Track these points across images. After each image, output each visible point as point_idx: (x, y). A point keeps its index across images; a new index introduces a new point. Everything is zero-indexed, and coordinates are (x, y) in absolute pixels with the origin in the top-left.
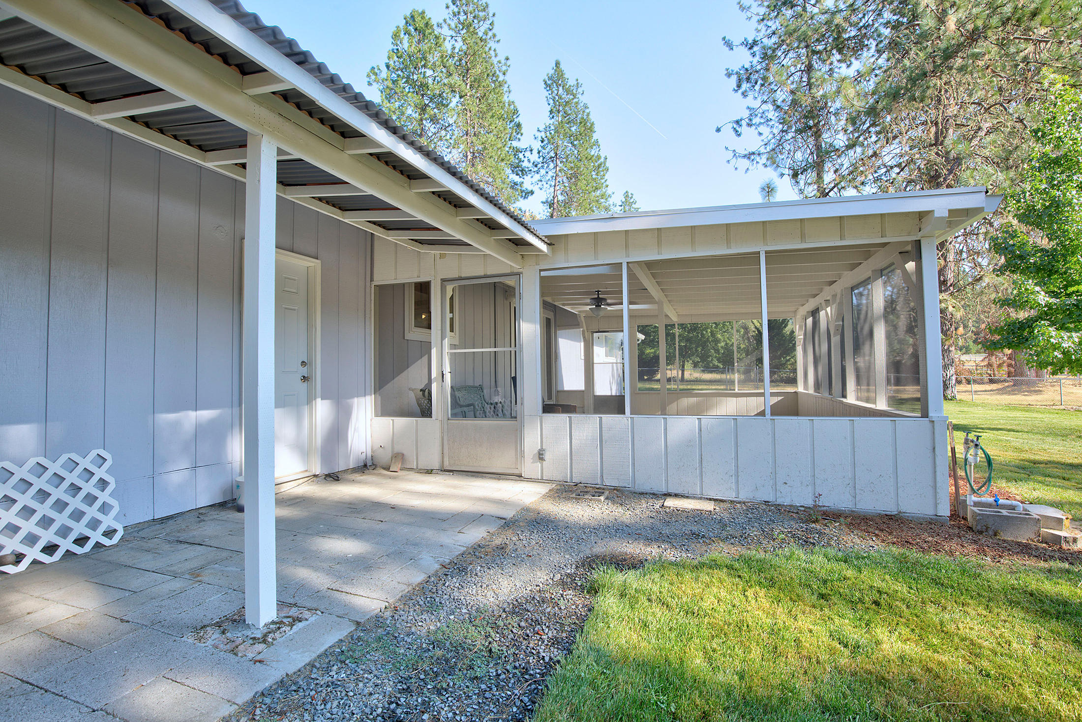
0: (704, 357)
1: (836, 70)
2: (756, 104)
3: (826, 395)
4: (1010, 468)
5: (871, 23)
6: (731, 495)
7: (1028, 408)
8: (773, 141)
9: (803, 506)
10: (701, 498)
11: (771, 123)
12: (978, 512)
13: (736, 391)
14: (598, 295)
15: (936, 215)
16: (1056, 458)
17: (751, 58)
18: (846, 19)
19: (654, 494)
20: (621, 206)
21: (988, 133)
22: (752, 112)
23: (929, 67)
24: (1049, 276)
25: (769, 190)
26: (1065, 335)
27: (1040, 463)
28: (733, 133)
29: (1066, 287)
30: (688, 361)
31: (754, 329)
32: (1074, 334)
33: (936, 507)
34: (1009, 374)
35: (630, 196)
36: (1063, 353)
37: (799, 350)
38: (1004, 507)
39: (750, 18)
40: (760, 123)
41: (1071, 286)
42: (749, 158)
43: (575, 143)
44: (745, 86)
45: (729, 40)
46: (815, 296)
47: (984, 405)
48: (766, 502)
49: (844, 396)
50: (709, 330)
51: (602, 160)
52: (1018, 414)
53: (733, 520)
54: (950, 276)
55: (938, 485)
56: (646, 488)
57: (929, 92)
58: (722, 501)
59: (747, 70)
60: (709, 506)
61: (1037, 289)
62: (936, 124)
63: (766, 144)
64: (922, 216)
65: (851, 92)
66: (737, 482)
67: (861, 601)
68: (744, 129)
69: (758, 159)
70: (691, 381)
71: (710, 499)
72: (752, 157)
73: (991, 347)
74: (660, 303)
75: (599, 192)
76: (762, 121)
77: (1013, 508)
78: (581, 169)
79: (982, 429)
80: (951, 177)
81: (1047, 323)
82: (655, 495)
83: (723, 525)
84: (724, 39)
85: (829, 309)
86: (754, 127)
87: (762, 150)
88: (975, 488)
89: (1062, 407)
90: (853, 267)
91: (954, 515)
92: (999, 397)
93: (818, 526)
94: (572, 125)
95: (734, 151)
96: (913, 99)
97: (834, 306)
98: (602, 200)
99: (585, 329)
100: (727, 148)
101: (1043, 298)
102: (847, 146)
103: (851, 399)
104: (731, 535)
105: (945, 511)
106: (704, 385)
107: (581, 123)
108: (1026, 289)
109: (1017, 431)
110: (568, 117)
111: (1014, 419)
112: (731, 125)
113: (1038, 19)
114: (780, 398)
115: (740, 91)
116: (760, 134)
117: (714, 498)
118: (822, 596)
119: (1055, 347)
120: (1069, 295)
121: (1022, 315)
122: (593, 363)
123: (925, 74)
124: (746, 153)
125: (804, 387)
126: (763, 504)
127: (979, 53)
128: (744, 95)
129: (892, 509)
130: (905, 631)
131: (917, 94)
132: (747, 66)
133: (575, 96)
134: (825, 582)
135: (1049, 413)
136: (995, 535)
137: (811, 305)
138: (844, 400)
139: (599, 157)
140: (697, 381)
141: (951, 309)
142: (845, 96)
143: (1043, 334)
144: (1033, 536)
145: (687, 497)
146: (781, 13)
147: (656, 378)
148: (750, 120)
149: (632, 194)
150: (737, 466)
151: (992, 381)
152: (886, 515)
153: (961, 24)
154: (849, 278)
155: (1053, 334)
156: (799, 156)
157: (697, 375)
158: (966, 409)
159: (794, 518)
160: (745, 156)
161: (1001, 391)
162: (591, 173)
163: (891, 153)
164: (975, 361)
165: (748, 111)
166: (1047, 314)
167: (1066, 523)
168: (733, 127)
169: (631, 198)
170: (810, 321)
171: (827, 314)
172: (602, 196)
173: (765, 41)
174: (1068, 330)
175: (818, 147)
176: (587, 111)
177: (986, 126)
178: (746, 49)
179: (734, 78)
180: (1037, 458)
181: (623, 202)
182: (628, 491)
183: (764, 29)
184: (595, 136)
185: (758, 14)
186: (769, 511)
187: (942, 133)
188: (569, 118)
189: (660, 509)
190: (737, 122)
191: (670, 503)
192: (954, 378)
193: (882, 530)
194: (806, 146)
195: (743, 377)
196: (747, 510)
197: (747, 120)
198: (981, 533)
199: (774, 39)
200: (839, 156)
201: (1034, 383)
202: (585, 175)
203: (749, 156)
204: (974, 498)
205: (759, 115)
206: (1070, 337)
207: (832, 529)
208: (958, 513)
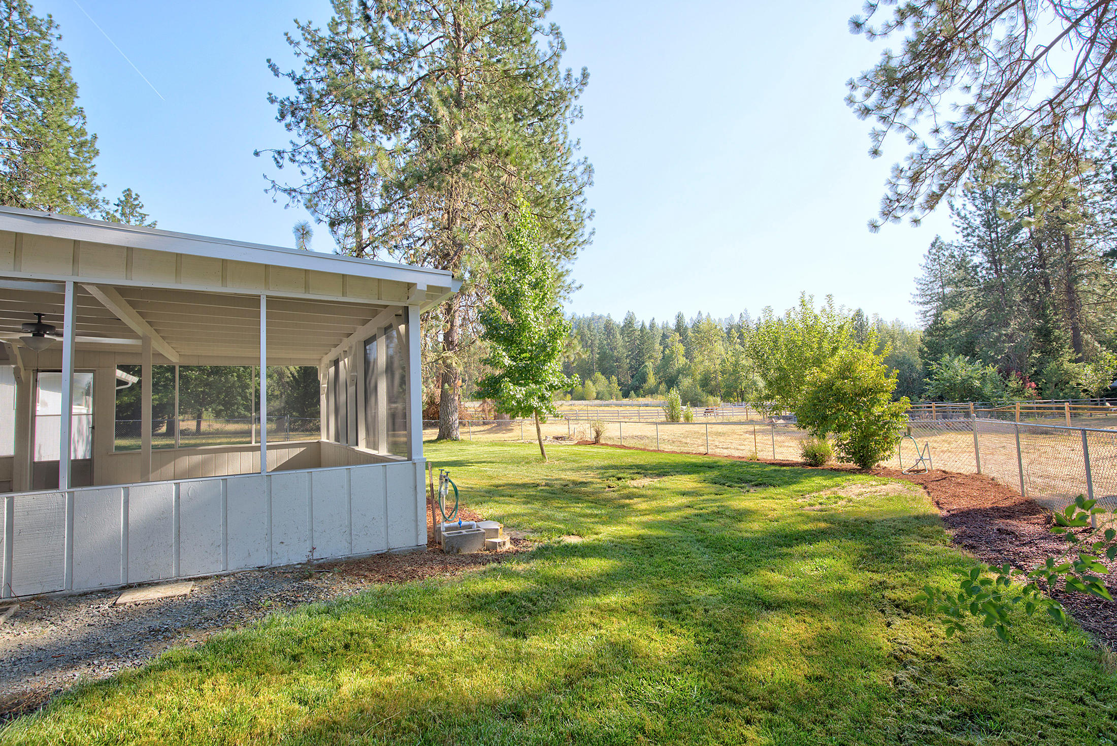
0: (228, 405)
1: (378, 138)
2: (301, 141)
3: (344, 443)
4: (480, 493)
5: (405, 110)
6: (219, 569)
7: (503, 443)
8: (316, 184)
9: (300, 564)
10: (177, 581)
11: (315, 166)
12: (447, 535)
13: (253, 444)
14: (40, 319)
15: (419, 287)
16: (511, 481)
17: (297, 94)
18: (385, 97)
19: (104, 591)
20: (118, 205)
21: (480, 230)
22: (296, 150)
23: (445, 166)
24: (511, 345)
25: (303, 232)
26: (518, 388)
27: (500, 486)
28: (274, 163)
29: (520, 354)
30: (207, 410)
31: (290, 375)
32: (523, 389)
33: (417, 538)
34: (495, 418)
35: (134, 196)
36: (517, 402)
37: (323, 398)
38: (465, 527)
39: (299, 55)
40: (304, 162)
41: (523, 353)
42: (290, 194)
43: (40, 99)
44: (289, 119)
45: (275, 65)
46: (336, 346)
47: (477, 443)
48: (260, 569)
49: (357, 445)
50: (235, 374)
51: (89, 137)
52: (496, 449)
53: (213, 599)
54: (456, 338)
55: (419, 519)
56: (94, 585)
57: (444, 184)
58: (205, 578)
59: (292, 103)
60: (184, 589)
61: (504, 354)
62: (448, 213)
63: (308, 185)
64: (410, 286)
65: (386, 164)
66: (226, 552)
67: (333, 649)
68: (286, 162)
69: (299, 197)
70: (209, 433)
71: (190, 580)
72: (294, 194)
73: (480, 396)
74: (145, 339)
75: (79, 178)
76: (306, 161)
77: (470, 527)
78: (48, 139)
79: (472, 463)
80: (456, 258)
81: (508, 379)
82: (106, 593)
83: (198, 607)
84: (269, 61)
85: (346, 360)
86: (296, 164)
87: (304, 190)
88: (447, 516)
89: (522, 441)
90: (365, 322)
91: (432, 542)
92: (488, 436)
93: (310, 582)
94: (34, 73)
95: (273, 181)
96: (432, 186)
97: (350, 357)
98: (84, 191)
99: (20, 364)
100: (265, 177)
101: (507, 361)
102: (380, 210)
103: (362, 447)
104: (205, 619)
105: (423, 540)
106: (224, 437)
107: (52, 76)
108: (498, 353)
109: (493, 463)
110: (26, 59)
111: (493, 452)
112: (272, 154)
113: (510, 158)
114: (302, 449)
115: (283, 122)
116: (303, 173)
117: (195, 576)
118: (295, 658)
119: (513, 397)
120: (521, 360)
121: (498, 372)
122: (34, 416)
123: (441, 169)
124: (287, 187)
125: (326, 437)
126: (256, 570)
127: (475, 168)
128: (288, 126)
129: (381, 547)
130: (365, 665)
131: (436, 184)
132: (293, 99)
133: (43, 36)
134: (300, 641)
135: (515, 446)
136: (458, 552)
137: (332, 356)
138: (356, 448)
139: (82, 132)
140: (216, 434)
141: (454, 364)
142: (380, 164)
143: (506, 388)
144: (481, 547)
145: (158, 584)
146: (329, 64)
147: (160, 431)
148: (294, 156)
149: (137, 195)
150: (226, 534)
151: (485, 424)
152: (378, 555)
153: (465, 140)
154: (362, 333)
155: (512, 387)
156: (340, 206)
157: (218, 425)
158: (464, 447)
159: (288, 578)
160: (285, 190)
161: (490, 431)
162: (65, 148)
163: (419, 226)
164: (474, 407)
165: (291, 145)
166: (510, 373)
167: (500, 531)
168: (274, 157)
169: (135, 199)
170: (332, 370)
171: (345, 363)
172: (85, 185)
173: (313, 83)
174: (521, 385)
175: (359, 203)
176: (66, 64)
177: (480, 224)
178: (293, 82)
179: (277, 106)
180: (500, 482)
181: (121, 201)
182: (58, 596)
183: (312, 71)
184: (78, 103)
185: (306, 54)
186: (262, 577)
187: (452, 219)
188: (30, 62)
189: (110, 610)
190: (279, 153)
191: (127, 598)
192: (457, 422)
193: (371, 571)
194: (347, 199)
195: (274, 426)
196: (236, 582)
197: (290, 154)
198: (448, 553)
199: (322, 86)
200: (373, 217)
201: (509, 424)
202: (55, 148)
203: (290, 191)
204: (446, 525)
205: (303, 154)
206: (521, 390)
207: (325, 581)
208: (434, 540)
